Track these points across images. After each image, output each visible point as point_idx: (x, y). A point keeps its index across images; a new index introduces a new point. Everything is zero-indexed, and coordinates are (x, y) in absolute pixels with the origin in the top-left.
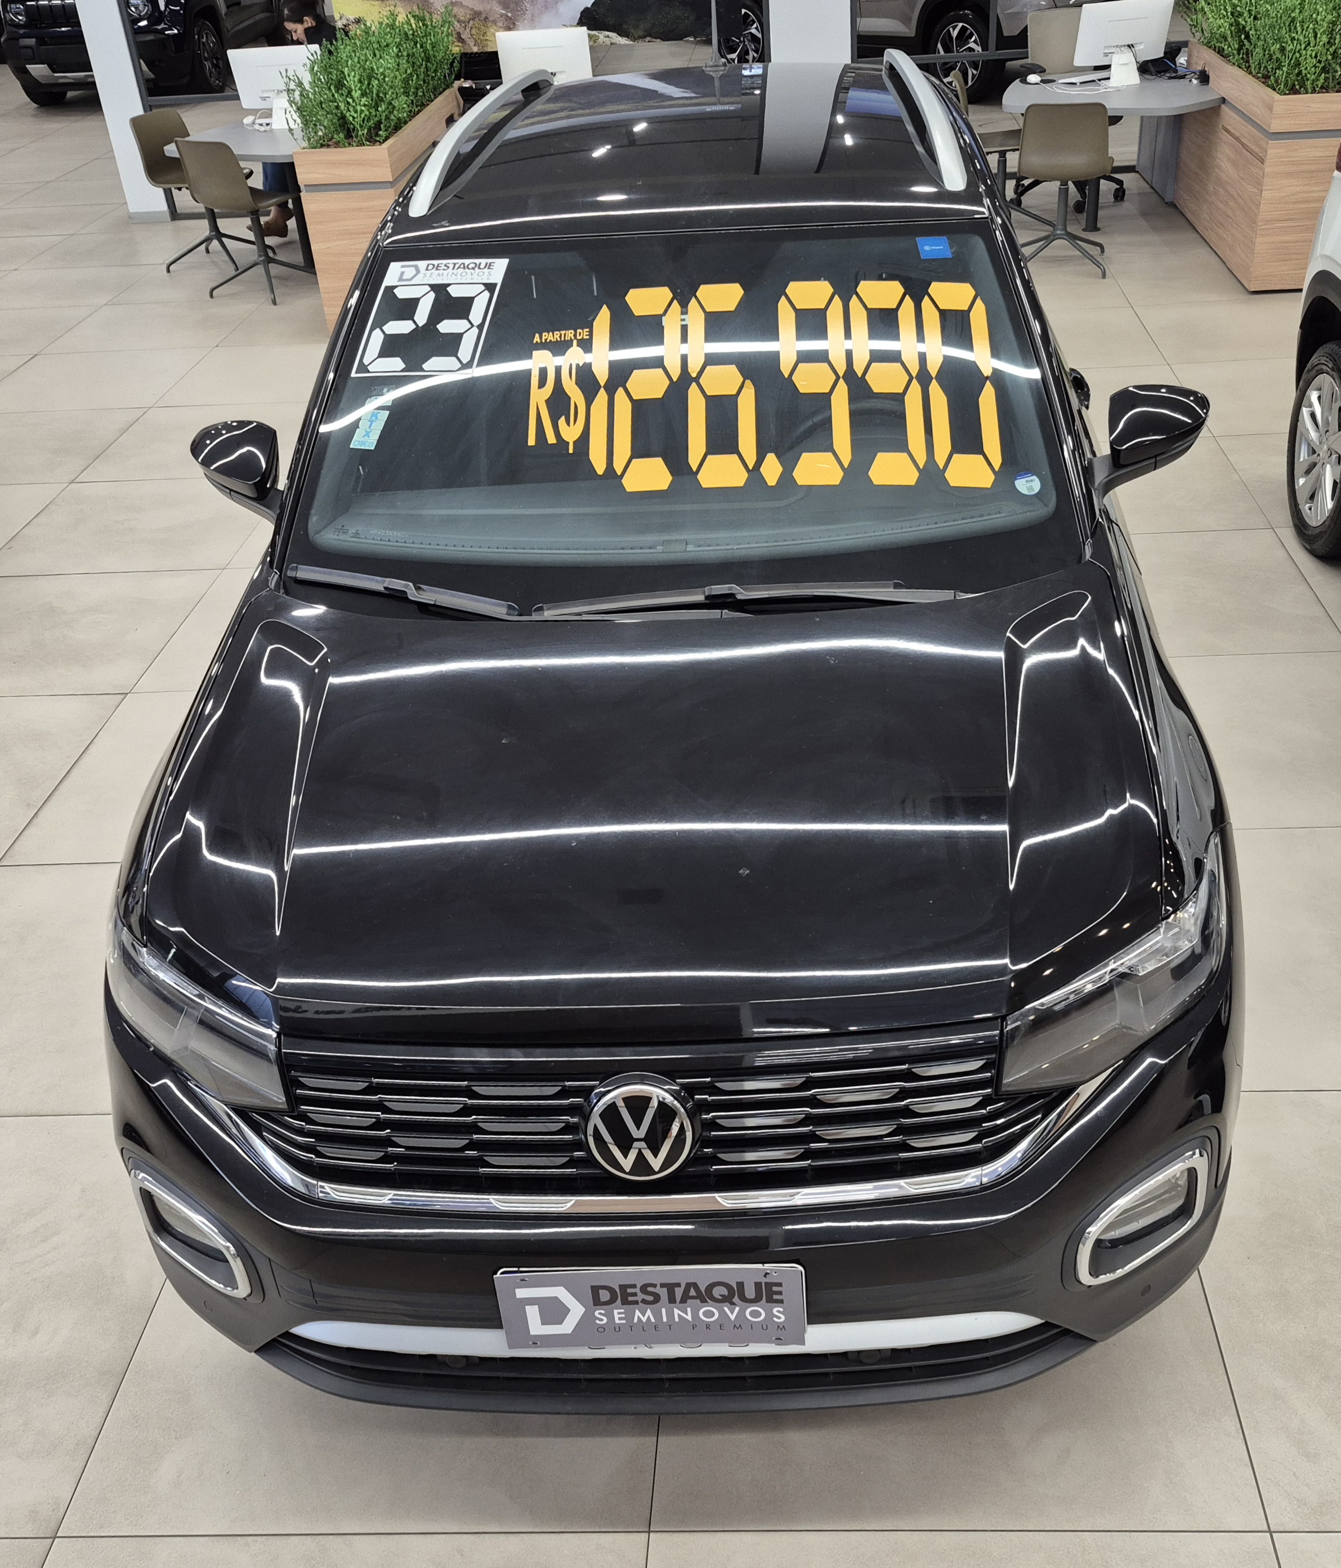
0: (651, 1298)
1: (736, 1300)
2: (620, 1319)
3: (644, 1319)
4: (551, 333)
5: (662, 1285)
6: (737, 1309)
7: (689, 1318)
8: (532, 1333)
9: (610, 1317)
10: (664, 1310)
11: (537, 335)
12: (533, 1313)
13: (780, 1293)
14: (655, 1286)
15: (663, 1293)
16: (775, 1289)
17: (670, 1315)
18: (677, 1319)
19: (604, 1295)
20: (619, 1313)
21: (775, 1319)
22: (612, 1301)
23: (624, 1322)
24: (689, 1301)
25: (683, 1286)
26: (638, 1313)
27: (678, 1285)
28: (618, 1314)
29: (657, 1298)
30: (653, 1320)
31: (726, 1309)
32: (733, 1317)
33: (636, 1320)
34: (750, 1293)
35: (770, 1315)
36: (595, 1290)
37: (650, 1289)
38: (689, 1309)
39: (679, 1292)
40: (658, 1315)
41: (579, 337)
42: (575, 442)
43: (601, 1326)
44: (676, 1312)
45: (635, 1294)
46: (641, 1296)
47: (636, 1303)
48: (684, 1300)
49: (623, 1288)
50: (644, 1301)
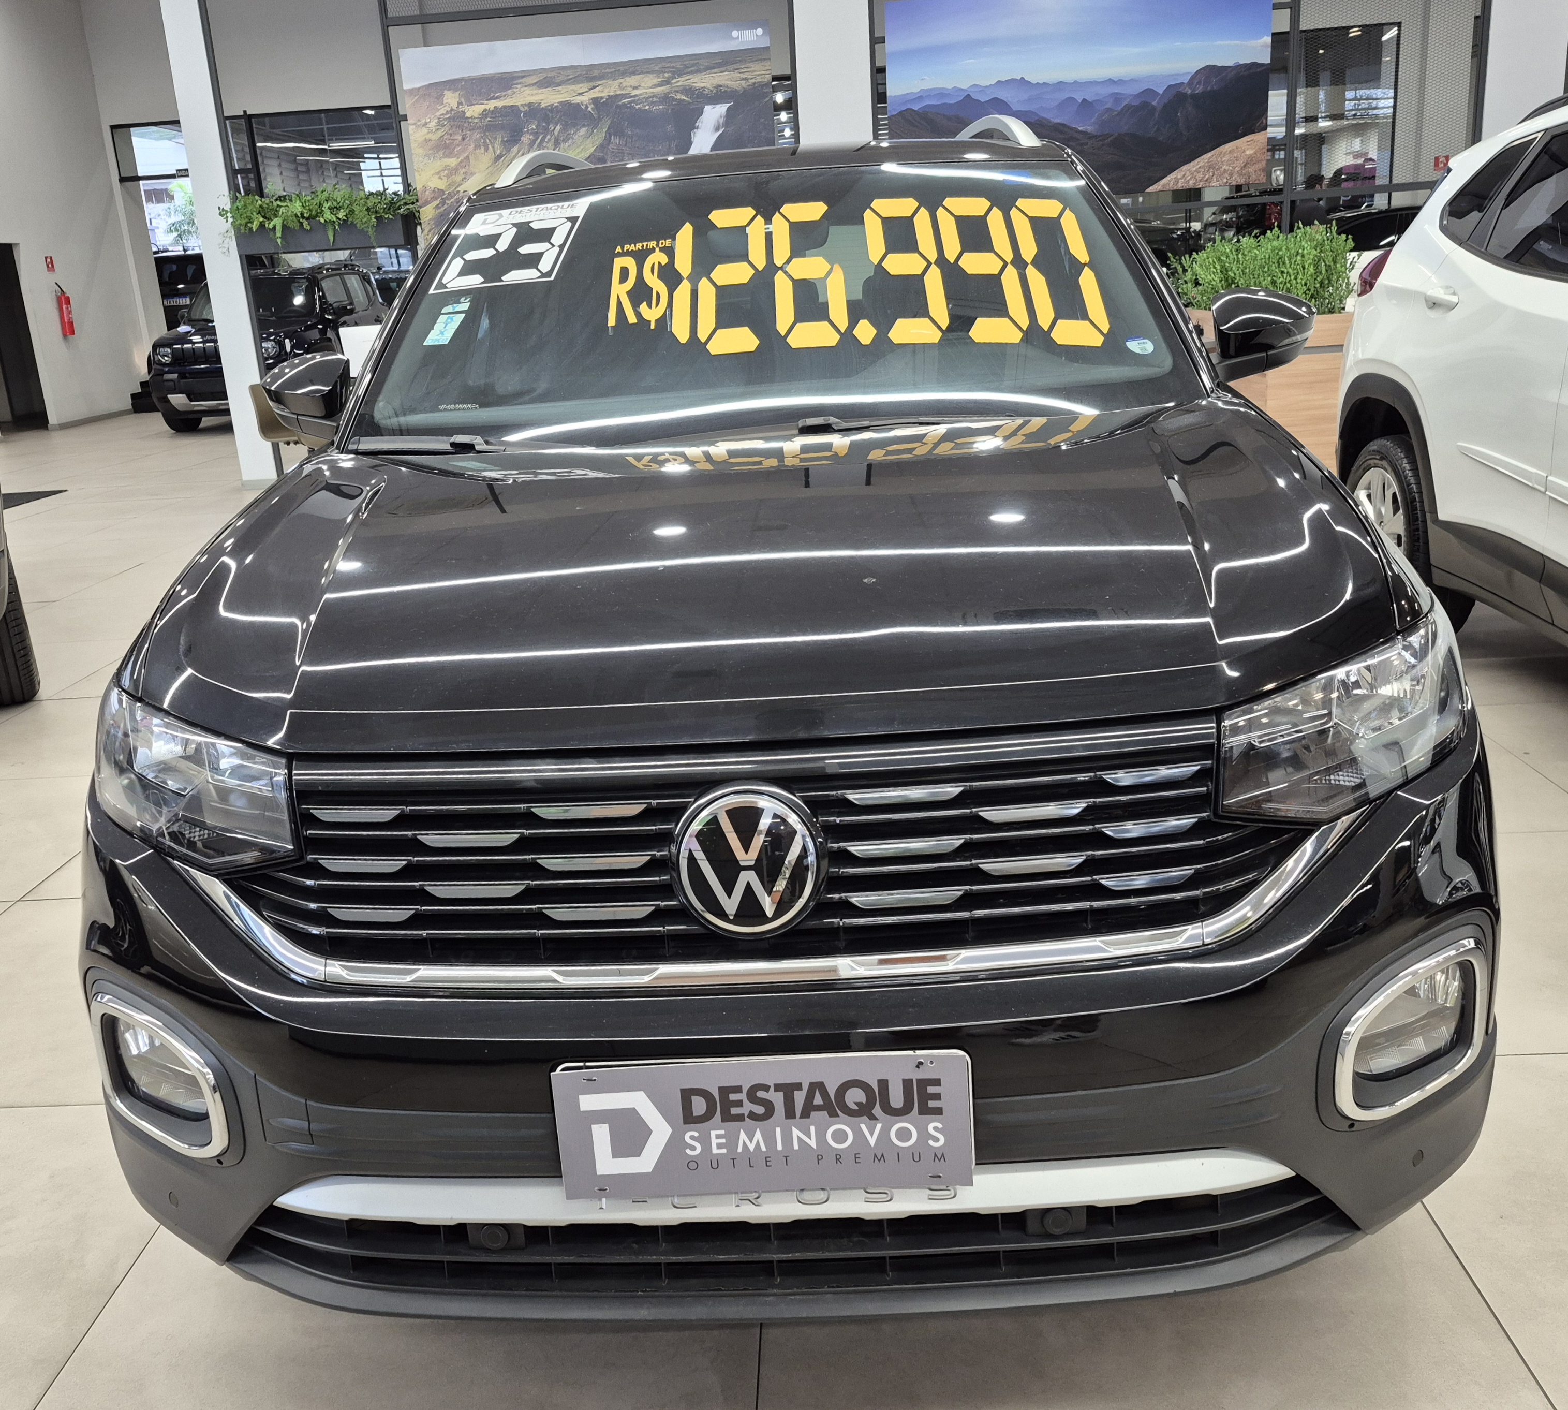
0: (760, 1110)
1: (877, 1110)
2: (719, 1146)
3: (752, 1147)
4: (633, 245)
5: (778, 1088)
6: (879, 1126)
7: (813, 1143)
8: (600, 1172)
9: (705, 1140)
10: (778, 1130)
11: (619, 247)
12: (601, 1135)
13: (937, 1097)
14: (766, 1088)
15: (777, 1099)
16: (931, 1090)
17: (787, 1138)
18: (796, 1147)
19: (699, 1106)
20: (718, 1137)
21: (931, 1142)
22: (707, 1116)
23: (724, 1151)
24: (813, 1114)
25: (805, 1087)
26: (743, 1136)
27: (798, 1086)
28: (716, 1135)
29: (770, 1108)
30: (764, 1149)
31: (863, 1127)
32: (872, 1141)
33: (740, 1150)
34: (897, 1099)
35: (924, 1136)
36: (687, 1095)
37: (761, 1094)
38: (812, 1128)
39: (800, 1098)
40: (770, 1139)
41: (660, 246)
42: (656, 321)
43: (693, 1160)
44: (796, 1132)
45: (739, 1104)
46: (748, 1107)
47: (740, 1118)
48: (805, 1114)
49: (725, 1091)
50: (753, 1116)
